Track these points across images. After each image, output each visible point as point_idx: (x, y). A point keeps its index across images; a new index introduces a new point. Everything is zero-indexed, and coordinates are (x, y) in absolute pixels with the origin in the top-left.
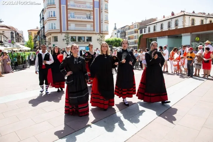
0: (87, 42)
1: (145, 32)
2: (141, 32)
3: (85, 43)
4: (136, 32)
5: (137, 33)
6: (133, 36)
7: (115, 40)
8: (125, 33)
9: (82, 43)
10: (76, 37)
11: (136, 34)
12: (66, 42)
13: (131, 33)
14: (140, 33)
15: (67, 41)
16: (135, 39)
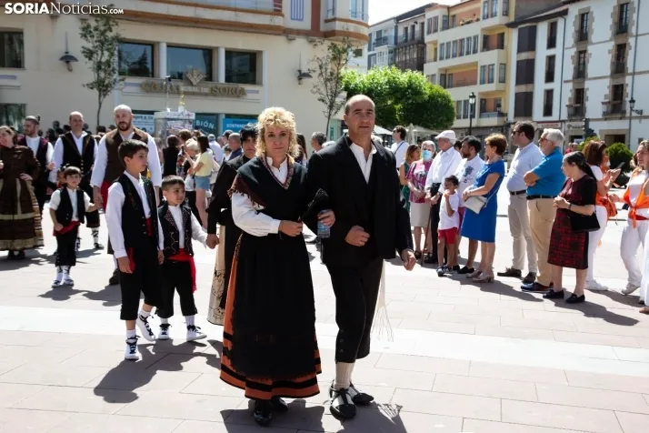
0: (232, 85)
1: (552, 43)
2: (528, 43)
3: (215, 93)
4: (492, 41)
5: (501, 46)
6: (475, 64)
7: (389, 82)
8: (421, 45)
9: (195, 89)
10: (153, 46)
11: (491, 57)
12: (91, 77)
13: (461, 47)
14: (520, 50)
15: (99, 67)
16: (483, 82)
